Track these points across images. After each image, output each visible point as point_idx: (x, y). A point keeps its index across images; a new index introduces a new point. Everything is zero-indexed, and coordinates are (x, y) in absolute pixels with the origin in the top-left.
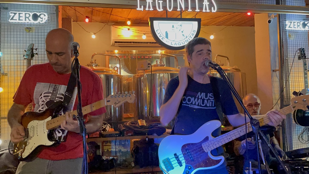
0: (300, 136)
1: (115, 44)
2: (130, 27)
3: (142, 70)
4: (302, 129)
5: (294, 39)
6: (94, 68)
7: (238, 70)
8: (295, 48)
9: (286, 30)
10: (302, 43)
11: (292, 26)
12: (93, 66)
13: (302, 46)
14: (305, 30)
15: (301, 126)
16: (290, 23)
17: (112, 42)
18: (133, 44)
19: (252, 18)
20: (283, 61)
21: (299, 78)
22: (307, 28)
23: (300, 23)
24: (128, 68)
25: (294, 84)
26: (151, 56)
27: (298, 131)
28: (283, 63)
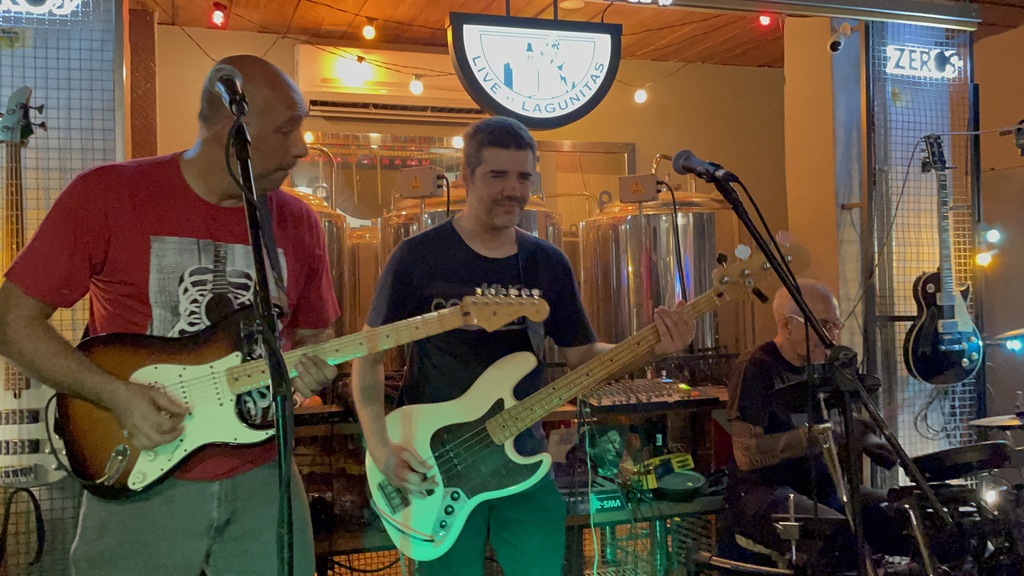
2: (369, 52)
3: (415, 198)
4: (929, 392)
5: (910, 105)
8: (911, 133)
10: (934, 120)
14: (943, 78)
15: (925, 383)
16: (899, 53)
18: (374, 110)
20: (874, 177)
21: (923, 229)
22: (950, 73)
23: (928, 53)
25: (908, 249)
27: (915, 398)
28: (875, 182)
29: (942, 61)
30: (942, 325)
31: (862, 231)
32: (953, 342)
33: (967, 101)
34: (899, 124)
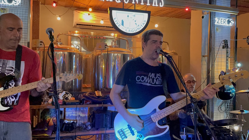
0: (220, 107)
1: (76, 26)
2: (90, 13)
3: (100, 50)
4: (222, 102)
5: (220, 32)
6: (59, 46)
7: (176, 54)
8: (220, 39)
9: (215, 24)
10: (226, 36)
11: (220, 22)
12: (58, 44)
13: (228, 38)
14: (229, 26)
15: (221, 100)
16: (218, 19)
17: (74, 24)
18: (92, 27)
20: (211, 49)
21: (222, 62)
22: (231, 25)
23: (225, 20)
24: (87, 47)
25: (218, 67)
27: (218, 103)
28: (211, 51)
29: (229, 22)
30: (226, 86)
31: (207, 62)
32: (228, 90)
33: (235, 32)
34: (218, 37)
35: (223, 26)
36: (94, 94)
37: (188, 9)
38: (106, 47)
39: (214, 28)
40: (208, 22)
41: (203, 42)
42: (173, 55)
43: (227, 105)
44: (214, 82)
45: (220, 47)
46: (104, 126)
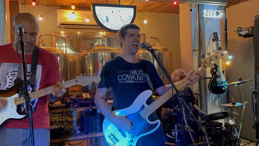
0: (213, 102)
1: (61, 26)
2: (75, 11)
3: (86, 50)
4: (215, 96)
5: (210, 25)
6: (42, 47)
7: (166, 50)
8: (210, 32)
9: (203, 17)
10: (216, 28)
11: (208, 14)
12: (41, 45)
13: (216, 30)
14: (218, 18)
15: (214, 94)
16: (207, 12)
17: (58, 24)
18: (77, 26)
19: (177, 7)
20: (201, 43)
22: (220, 16)
23: (214, 12)
24: (74, 47)
26: (94, 37)
27: (211, 98)
28: (201, 44)
29: (218, 14)
30: (218, 80)
31: (198, 56)
32: (220, 84)
33: (224, 24)
34: (207, 30)
35: (212, 18)
36: (81, 97)
37: (177, 3)
38: (92, 46)
39: (203, 20)
40: (197, 15)
41: (193, 36)
42: (164, 51)
43: (221, 100)
44: (206, 77)
45: (210, 40)
46: (94, 130)
